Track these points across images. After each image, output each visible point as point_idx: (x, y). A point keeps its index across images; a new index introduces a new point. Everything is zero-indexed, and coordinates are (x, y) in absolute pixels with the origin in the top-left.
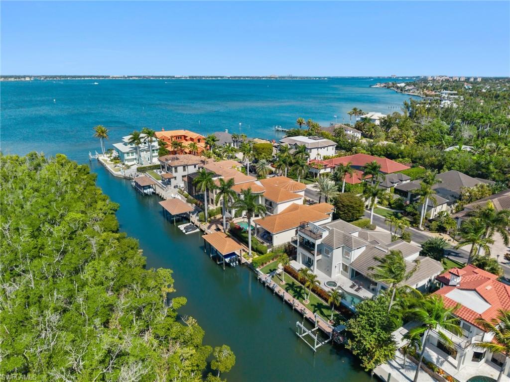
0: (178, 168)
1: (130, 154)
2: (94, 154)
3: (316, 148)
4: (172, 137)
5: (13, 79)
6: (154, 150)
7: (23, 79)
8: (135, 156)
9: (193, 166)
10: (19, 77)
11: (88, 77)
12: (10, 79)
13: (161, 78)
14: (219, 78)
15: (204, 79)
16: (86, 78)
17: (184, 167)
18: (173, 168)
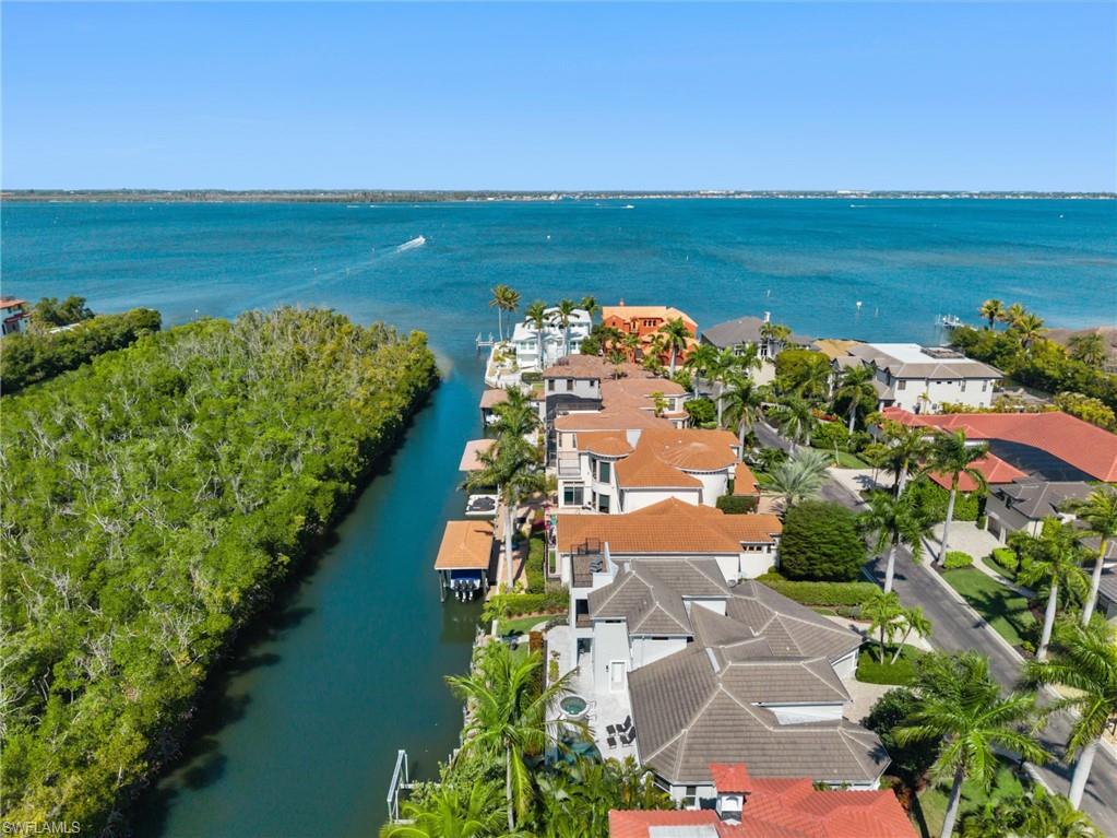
0: (557, 382)
1: (528, 346)
2: (485, 339)
3: (923, 379)
4: (634, 320)
5: (529, 198)
6: (574, 343)
7: (545, 198)
8: (536, 350)
9: (588, 382)
10: (541, 194)
11: (655, 194)
12: (525, 198)
13: (801, 197)
14: (944, 196)
15: (903, 197)
16: (651, 197)
17: (570, 381)
18: (547, 381)
